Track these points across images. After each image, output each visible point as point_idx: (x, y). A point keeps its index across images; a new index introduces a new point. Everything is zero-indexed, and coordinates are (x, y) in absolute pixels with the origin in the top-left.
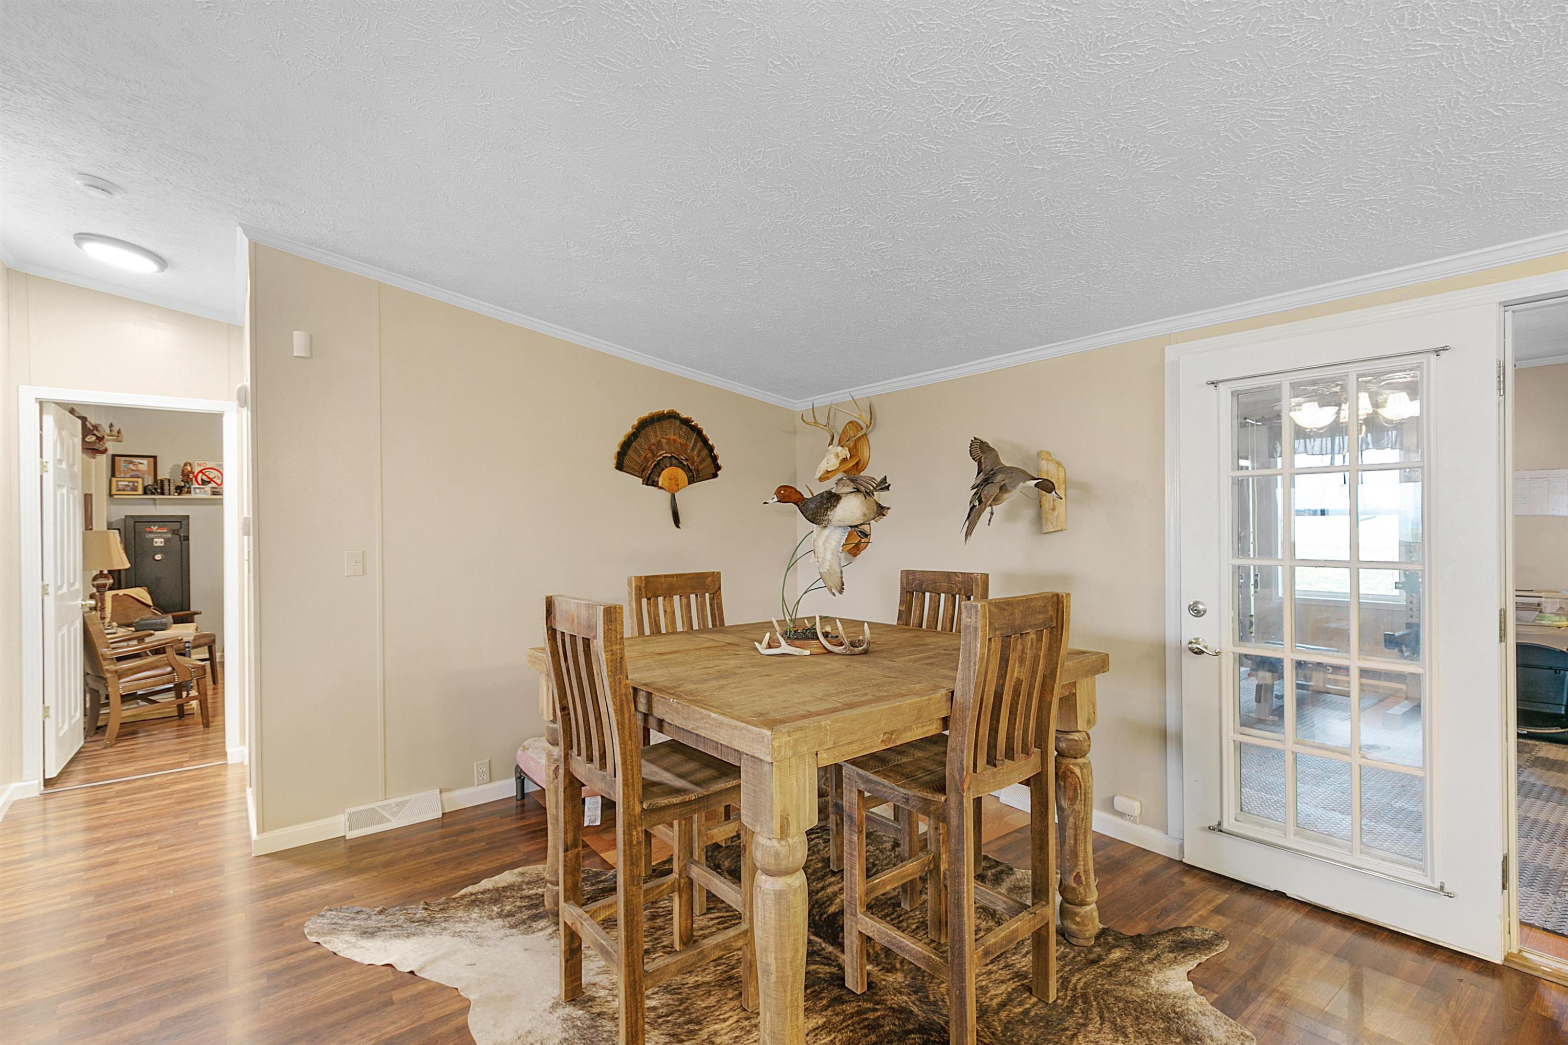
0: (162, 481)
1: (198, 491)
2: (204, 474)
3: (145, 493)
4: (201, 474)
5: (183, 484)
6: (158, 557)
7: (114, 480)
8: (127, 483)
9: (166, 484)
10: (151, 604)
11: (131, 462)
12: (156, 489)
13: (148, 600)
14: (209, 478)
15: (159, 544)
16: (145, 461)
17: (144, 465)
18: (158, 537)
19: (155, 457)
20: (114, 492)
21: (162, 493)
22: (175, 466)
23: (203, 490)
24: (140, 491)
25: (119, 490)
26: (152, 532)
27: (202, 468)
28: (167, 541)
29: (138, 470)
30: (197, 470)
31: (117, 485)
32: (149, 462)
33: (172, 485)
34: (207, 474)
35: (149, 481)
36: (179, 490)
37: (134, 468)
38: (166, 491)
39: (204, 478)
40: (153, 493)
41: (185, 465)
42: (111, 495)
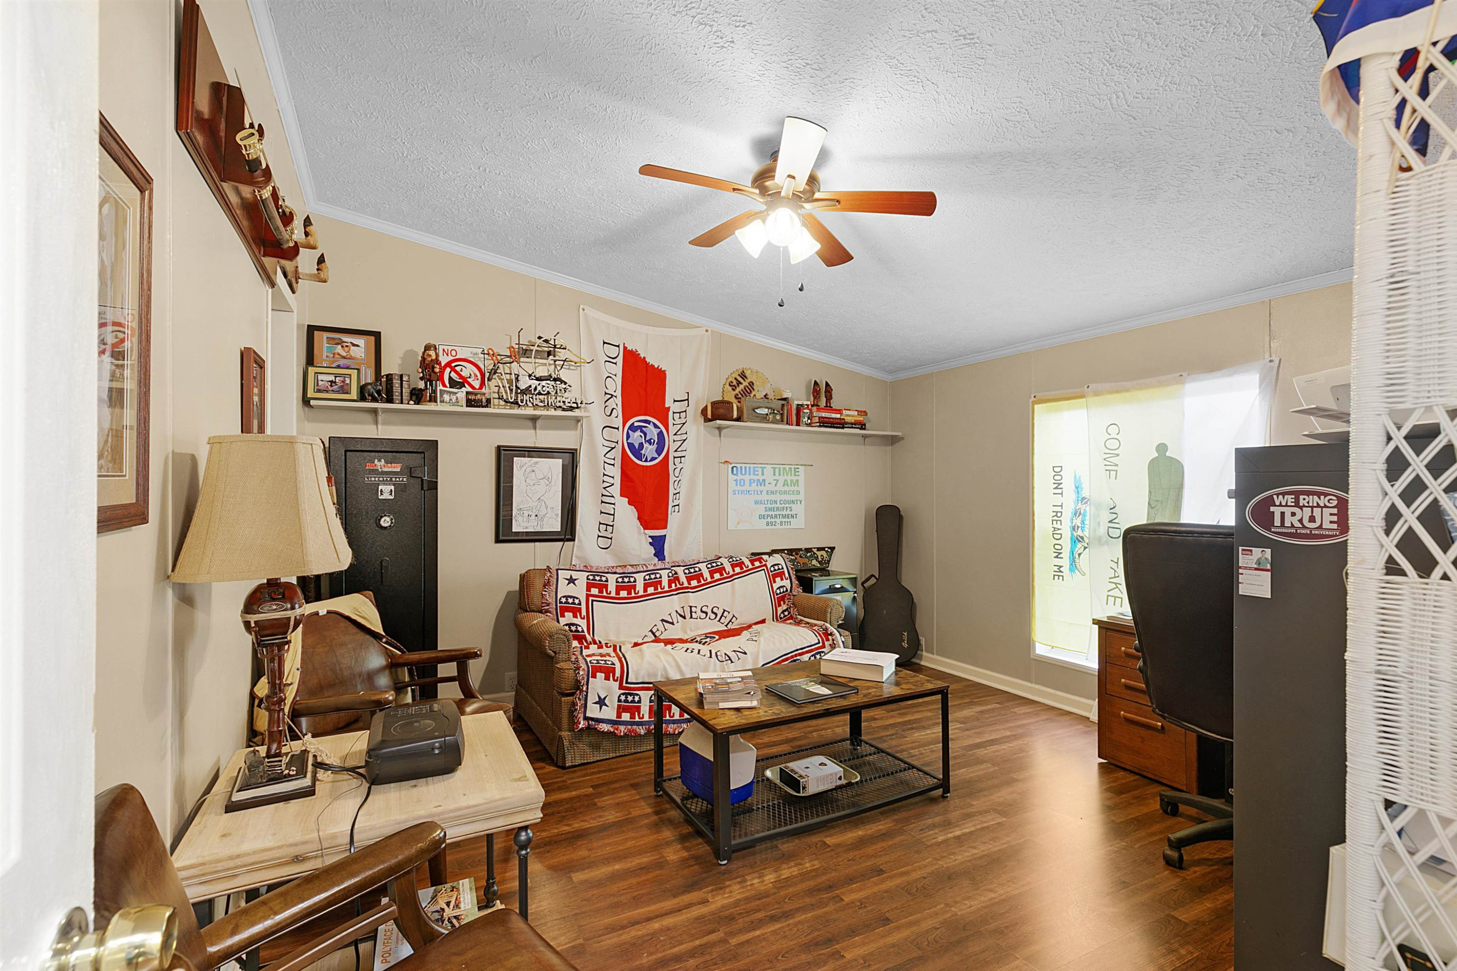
0: (389, 377)
1: (446, 397)
2: (453, 369)
3: (362, 398)
4: (448, 370)
5: (421, 385)
6: (385, 522)
7: (312, 370)
8: (332, 378)
9: (396, 383)
10: (379, 629)
11: (340, 342)
12: (379, 392)
13: (372, 619)
14: (461, 376)
15: (386, 496)
16: (360, 341)
17: (360, 348)
18: (385, 483)
19: (377, 335)
20: (310, 394)
21: (390, 400)
22: (410, 353)
23: (454, 398)
24: (354, 394)
25: (319, 391)
26: (375, 472)
27: (450, 358)
28: (400, 489)
29: (351, 358)
30: (444, 360)
31: (317, 381)
32: (366, 344)
33: (405, 384)
34: (458, 369)
35: (368, 376)
36: (417, 396)
37: (344, 354)
38: (396, 396)
39: (453, 375)
40: (375, 400)
41: (427, 348)
42: (306, 401)
